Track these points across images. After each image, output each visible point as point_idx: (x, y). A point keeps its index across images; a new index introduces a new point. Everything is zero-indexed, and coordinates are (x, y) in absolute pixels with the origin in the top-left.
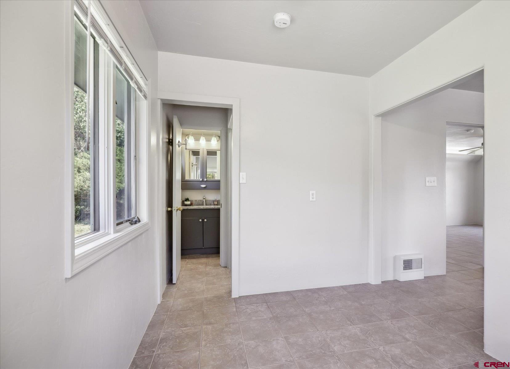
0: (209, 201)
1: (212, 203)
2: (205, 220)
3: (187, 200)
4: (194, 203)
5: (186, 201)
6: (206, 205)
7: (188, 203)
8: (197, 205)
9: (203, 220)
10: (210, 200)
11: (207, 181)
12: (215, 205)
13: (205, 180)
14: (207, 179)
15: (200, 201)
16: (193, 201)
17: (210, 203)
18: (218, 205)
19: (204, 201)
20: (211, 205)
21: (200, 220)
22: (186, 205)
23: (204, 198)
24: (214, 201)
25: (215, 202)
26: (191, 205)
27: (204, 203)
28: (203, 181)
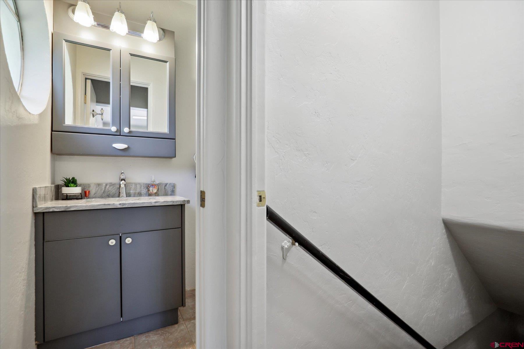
0: (136, 184)
1: (144, 191)
2: (128, 241)
3: (71, 182)
4: (93, 190)
5: (67, 186)
6: (128, 195)
7: (76, 190)
8: (102, 197)
9: (121, 241)
10: (139, 184)
11: (131, 135)
12: (150, 195)
13: (126, 130)
14: (132, 129)
15: (112, 185)
16: (89, 186)
17: (138, 190)
18: (158, 195)
19: (122, 186)
20: (140, 195)
21: (112, 242)
22: (68, 198)
23: (122, 177)
24: (148, 187)
25: (151, 189)
26: (84, 195)
27: (123, 191)
28: (119, 133)
